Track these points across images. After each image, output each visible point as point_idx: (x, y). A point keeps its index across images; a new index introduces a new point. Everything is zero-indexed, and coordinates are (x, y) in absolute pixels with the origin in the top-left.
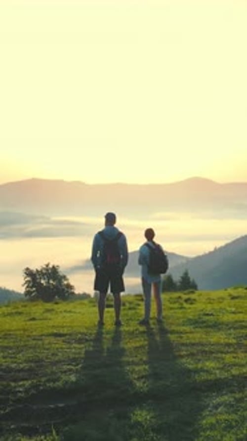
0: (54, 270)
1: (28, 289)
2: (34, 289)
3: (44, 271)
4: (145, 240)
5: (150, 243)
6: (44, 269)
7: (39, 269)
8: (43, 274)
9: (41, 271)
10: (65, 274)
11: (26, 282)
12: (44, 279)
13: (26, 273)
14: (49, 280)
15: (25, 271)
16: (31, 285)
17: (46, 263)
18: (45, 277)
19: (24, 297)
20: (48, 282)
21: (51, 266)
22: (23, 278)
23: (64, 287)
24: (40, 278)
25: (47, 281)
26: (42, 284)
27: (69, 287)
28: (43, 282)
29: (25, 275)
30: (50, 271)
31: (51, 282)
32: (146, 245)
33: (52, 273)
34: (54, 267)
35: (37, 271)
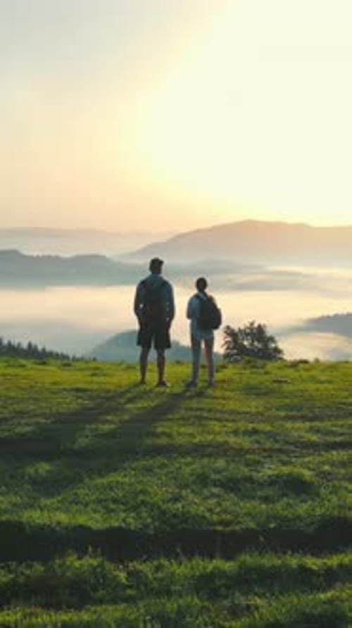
0: (260, 330)
1: (228, 351)
2: (235, 351)
3: (248, 331)
4: (195, 291)
5: (202, 295)
6: (249, 328)
7: (242, 328)
8: (247, 335)
9: (245, 330)
10: (274, 335)
11: (226, 342)
12: (247, 340)
13: (226, 332)
14: (253, 341)
15: (225, 330)
16: (231, 346)
17: (251, 321)
18: (249, 338)
19: (222, 358)
20: (252, 344)
21: (256, 325)
22: (222, 338)
23: (271, 351)
24: (243, 339)
25: (250, 341)
26: (245, 347)
27: (278, 351)
28: (246, 343)
29: (225, 335)
30: (255, 331)
31: (256, 343)
32: (197, 296)
33: (258, 333)
34: (260, 327)
35: (240, 330)
